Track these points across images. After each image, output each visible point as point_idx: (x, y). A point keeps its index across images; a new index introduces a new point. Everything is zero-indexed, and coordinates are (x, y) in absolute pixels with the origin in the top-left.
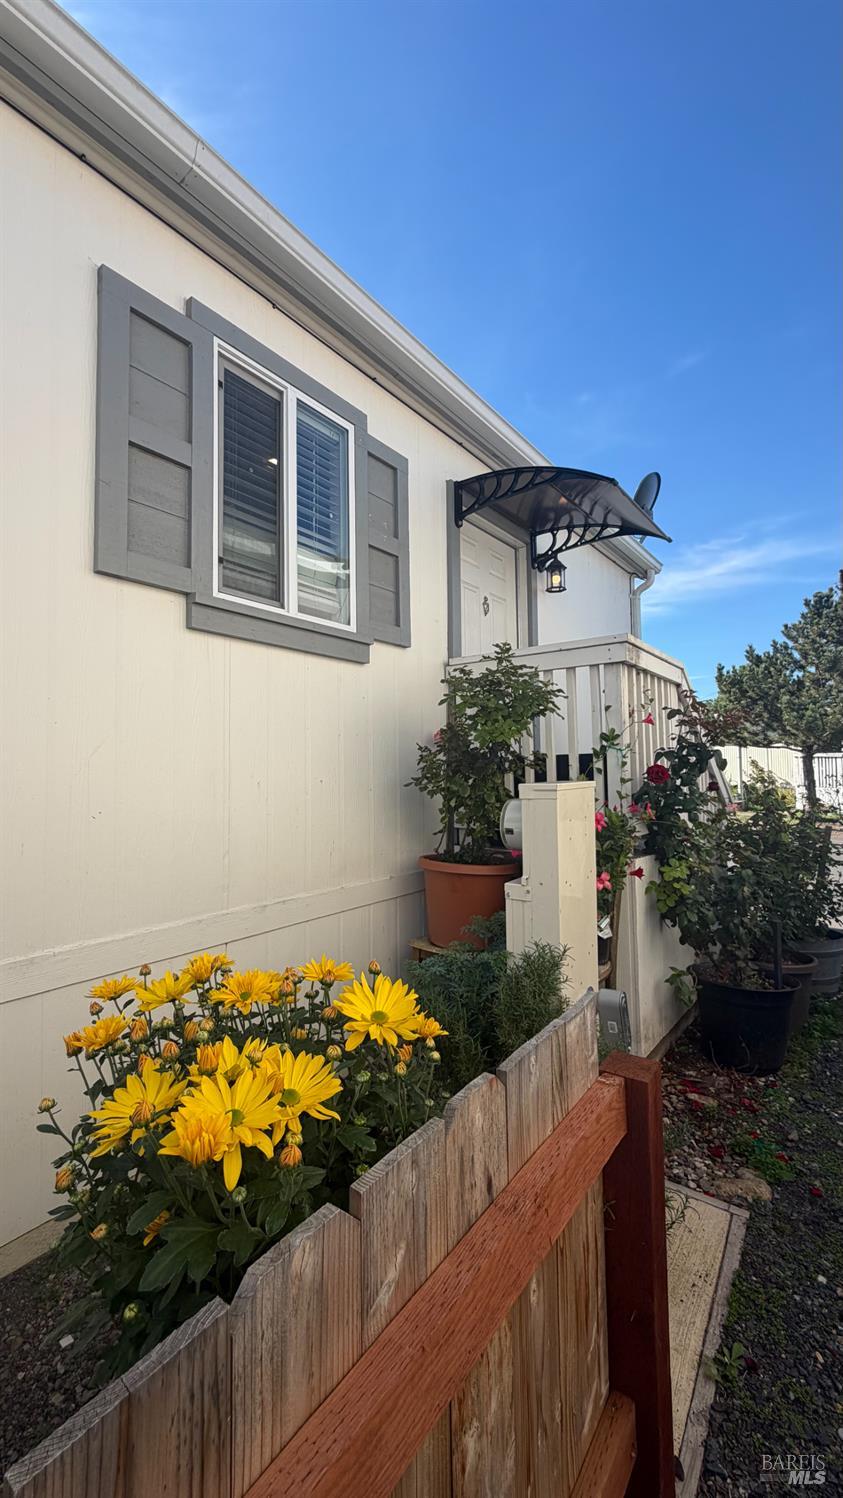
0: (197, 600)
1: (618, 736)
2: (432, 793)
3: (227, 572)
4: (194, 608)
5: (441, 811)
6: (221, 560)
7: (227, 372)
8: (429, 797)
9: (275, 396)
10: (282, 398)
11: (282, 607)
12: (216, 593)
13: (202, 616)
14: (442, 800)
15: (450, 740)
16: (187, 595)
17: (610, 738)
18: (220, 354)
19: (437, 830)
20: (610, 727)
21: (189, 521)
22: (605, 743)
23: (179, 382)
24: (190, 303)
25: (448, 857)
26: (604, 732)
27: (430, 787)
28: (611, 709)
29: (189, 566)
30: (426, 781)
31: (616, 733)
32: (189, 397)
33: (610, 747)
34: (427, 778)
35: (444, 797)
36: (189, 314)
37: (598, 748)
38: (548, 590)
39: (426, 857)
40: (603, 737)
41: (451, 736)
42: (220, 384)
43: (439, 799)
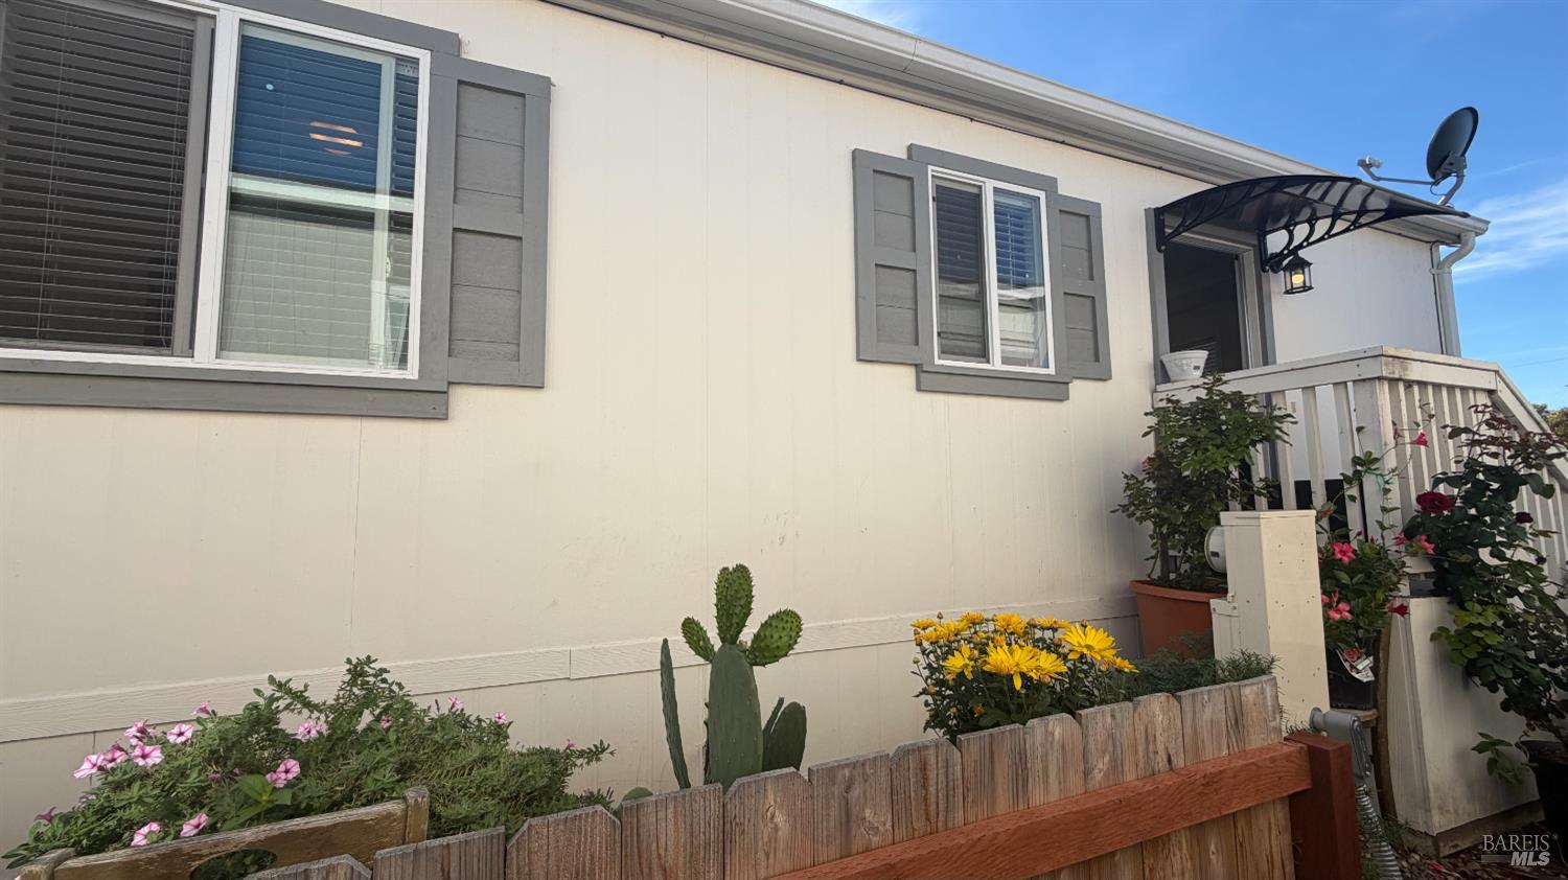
0: (925, 369)
1: (1376, 460)
2: (1141, 520)
3: (944, 341)
4: (923, 375)
5: (1152, 537)
6: (939, 334)
7: (938, 187)
8: (1138, 523)
9: (975, 191)
10: (981, 191)
11: (988, 362)
12: (938, 362)
13: (928, 380)
14: (1152, 527)
15: (1159, 468)
16: (916, 365)
17: (1365, 463)
18: (933, 176)
19: (1149, 556)
20: (1365, 450)
21: (916, 310)
22: (1359, 468)
23: (906, 210)
24: (910, 148)
25: (1163, 582)
26: (1358, 455)
27: (1138, 514)
28: (1364, 430)
29: (917, 344)
30: (1133, 508)
31: (1372, 457)
32: (913, 217)
33: (1366, 472)
34: (1134, 505)
35: (1155, 523)
36: (910, 156)
37: (1350, 473)
38: (1287, 292)
39: (1137, 581)
40: (1356, 461)
41: (1160, 464)
42: (934, 199)
43: (1149, 525)
